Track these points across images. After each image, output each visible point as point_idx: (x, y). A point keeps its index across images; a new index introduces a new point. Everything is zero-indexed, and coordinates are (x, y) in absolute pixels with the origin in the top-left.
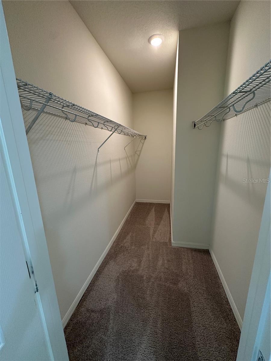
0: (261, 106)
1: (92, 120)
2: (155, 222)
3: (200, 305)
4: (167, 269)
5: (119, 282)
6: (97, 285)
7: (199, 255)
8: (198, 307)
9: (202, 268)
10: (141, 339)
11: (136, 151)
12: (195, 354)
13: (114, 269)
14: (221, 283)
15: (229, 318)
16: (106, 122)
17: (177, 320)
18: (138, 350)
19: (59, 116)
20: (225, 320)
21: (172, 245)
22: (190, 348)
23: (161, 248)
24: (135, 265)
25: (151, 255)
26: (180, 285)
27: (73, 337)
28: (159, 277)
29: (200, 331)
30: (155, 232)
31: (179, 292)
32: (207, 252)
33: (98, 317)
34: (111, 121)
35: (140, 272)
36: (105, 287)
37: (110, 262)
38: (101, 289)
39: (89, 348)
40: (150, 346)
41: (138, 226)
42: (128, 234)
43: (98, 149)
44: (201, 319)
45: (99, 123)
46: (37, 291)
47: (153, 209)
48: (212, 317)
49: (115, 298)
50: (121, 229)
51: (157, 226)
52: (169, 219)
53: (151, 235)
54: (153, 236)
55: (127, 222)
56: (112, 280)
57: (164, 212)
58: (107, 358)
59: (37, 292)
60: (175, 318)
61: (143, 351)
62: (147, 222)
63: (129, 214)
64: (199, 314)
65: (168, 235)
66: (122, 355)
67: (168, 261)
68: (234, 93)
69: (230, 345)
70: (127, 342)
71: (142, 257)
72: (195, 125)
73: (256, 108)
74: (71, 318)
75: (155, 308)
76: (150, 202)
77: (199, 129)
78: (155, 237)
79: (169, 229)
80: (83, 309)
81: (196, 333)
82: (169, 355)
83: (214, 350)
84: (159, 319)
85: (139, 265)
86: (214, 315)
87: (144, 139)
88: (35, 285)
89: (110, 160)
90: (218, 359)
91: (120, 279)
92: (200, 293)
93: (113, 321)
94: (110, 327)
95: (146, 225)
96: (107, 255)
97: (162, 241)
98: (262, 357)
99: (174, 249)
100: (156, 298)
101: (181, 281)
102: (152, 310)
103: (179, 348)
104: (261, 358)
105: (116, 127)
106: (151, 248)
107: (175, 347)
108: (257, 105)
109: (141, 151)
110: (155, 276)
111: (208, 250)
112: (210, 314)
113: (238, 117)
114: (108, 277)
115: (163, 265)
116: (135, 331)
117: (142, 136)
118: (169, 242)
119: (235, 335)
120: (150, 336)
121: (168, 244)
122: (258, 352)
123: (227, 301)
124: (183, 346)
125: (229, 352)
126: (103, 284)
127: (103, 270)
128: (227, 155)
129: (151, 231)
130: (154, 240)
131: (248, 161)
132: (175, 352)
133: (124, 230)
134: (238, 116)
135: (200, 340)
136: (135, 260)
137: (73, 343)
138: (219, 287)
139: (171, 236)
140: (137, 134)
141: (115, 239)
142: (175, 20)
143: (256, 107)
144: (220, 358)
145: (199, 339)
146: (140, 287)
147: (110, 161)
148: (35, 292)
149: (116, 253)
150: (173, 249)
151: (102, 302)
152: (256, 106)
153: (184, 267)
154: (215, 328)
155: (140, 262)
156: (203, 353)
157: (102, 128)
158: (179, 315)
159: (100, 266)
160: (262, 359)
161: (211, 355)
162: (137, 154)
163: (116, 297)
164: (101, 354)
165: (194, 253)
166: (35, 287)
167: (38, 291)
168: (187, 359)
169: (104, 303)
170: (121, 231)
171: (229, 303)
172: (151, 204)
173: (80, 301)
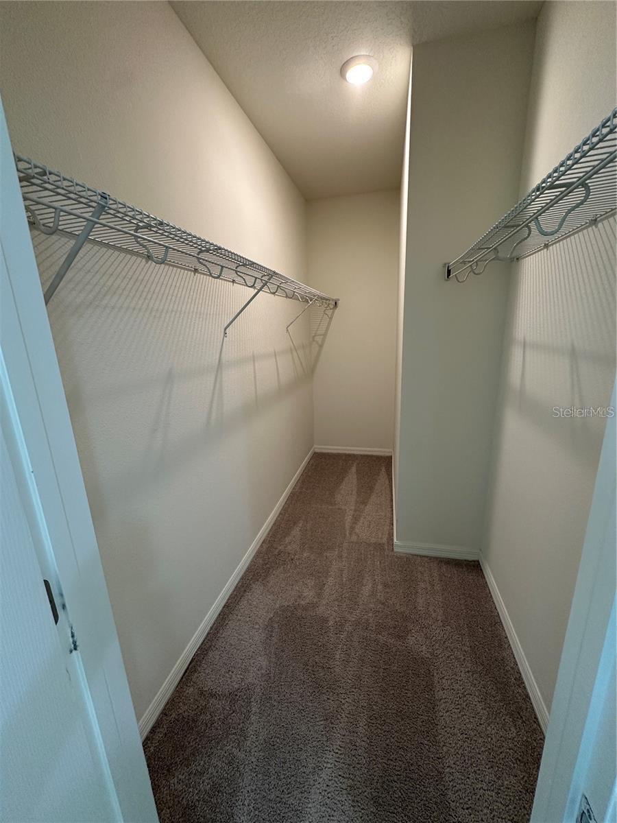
0: (605, 222)
1: (207, 261)
2: (358, 498)
3: (456, 687)
4: (383, 604)
5: (272, 631)
6: (224, 638)
7: (455, 572)
8: (452, 691)
9: (462, 602)
10: (319, 759)
11: (315, 336)
12: (442, 794)
13: (262, 603)
14: (506, 638)
15: (521, 717)
16: (241, 267)
17: (402, 719)
18: (312, 782)
19: (132, 253)
20: (514, 721)
21: (395, 550)
22: (431, 781)
23: (370, 556)
24: (309, 594)
25: (346, 571)
26: (411, 640)
27: (168, 751)
28: (363, 621)
29: (454, 745)
30: (356, 519)
31: (409, 656)
32: (475, 567)
33: (224, 709)
34: (254, 263)
35: (321, 610)
36: (242, 642)
37: (254, 586)
38: (232, 645)
39: (203, 776)
40: (340, 775)
41: (320, 506)
42: (294, 525)
43: (225, 329)
44: (458, 718)
45: (222, 267)
46: (75, 649)
47: (354, 469)
48: (484, 714)
49: (264, 667)
50: (278, 513)
51: (362, 507)
52: (388, 492)
53: (347, 527)
54: (352, 528)
55: (294, 498)
56: (257, 626)
57: (379, 476)
58: (243, 798)
59: (74, 652)
60: (399, 714)
61: (325, 785)
62: (338, 498)
63: (299, 480)
64: (453, 706)
65: (387, 528)
66: (278, 793)
67: (386, 585)
68: (538, 190)
69: (524, 777)
70: (288, 764)
71: (326, 577)
72: (449, 272)
73: (594, 227)
74: (164, 709)
75: (353, 690)
76: (347, 452)
77: (458, 281)
78: (357, 531)
79: (389, 515)
80: (192, 689)
81: (444, 748)
82: (384, 796)
83: (486, 788)
84: (362, 715)
85: (319, 595)
86: (488, 709)
87: (332, 307)
88: (70, 635)
89: (254, 356)
90: (495, 807)
91: (276, 625)
92: (456, 658)
93: (258, 718)
94: (251, 731)
95: (335, 504)
96: (246, 571)
97: (373, 540)
98: (588, 811)
99: (399, 558)
100: (355, 669)
101: (413, 631)
102: (345, 695)
103: (406, 780)
104: (586, 812)
105: (266, 278)
106: (347, 557)
107: (395, 778)
108: (596, 220)
109: (325, 335)
110: (353, 619)
111: (478, 561)
112: (479, 707)
113: (551, 250)
114: (248, 619)
115: (373, 594)
116: (307, 742)
117: (327, 300)
118: (388, 542)
119: (535, 754)
120: (339, 752)
121: (386, 547)
122: (580, 797)
123: (518, 677)
124: (415, 776)
125: (520, 792)
126: (236, 635)
127: (238, 604)
128: (525, 343)
129: (348, 519)
130: (354, 538)
131: (573, 354)
132: (396, 789)
133: (287, 515)
134: (551, 248)
135: (454, 764)
136: (311, 582)
137: (168, 764)
138: (500, 646)
139: (393, 529)
140: (314, 296)
141: (265, 535)
142: (403, 19)
143: (595, 224)
144: (500, 805)
145: (453, 762)
146: (320, 644)
147: (254, 358)
148: (71, 651)
149: (268, 566)
150: (397, 557)
151: (234, 676)
152: (594, 222)
153: (421, 601)
154: (490, 739)
155: (321, 587)
156: (459, 793)
157: (233, 281)
158: (409, 708)
159: (231, 595)
160: (590, 816)
161: (479, 799)
162: (317, 342)
163: (264, 664)
164: (231, 789)
165: (444, 568)
166: (71, 640)
167: (78, 648)
168: (424, 805)
169: (239, 676)
170: (278, 516)
171: (524, 683)
172: (349, 458)
173: (186, 672)
